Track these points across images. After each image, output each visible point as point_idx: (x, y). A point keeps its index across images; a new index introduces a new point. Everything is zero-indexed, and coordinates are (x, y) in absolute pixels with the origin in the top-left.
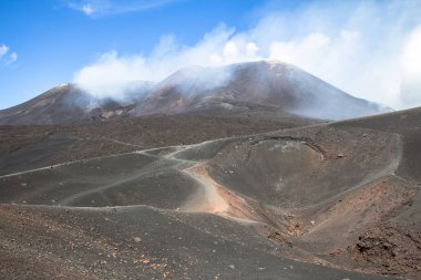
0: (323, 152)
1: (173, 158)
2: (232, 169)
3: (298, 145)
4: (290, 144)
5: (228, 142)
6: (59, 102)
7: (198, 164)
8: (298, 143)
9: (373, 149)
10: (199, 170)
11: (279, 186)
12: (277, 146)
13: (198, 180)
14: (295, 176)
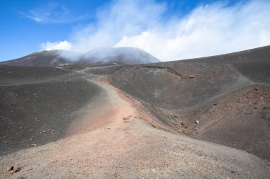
0: (180, 75)
1: (84, 73)
2: (125, 82)
4: (159, 70)
6: (50, 57)
7: (101, 77)
8: (163, 70)
9: (214, 72)
10: (101, 80)
11: (156, 94)
12: (150, 71)
13: (101, 86)
14: (165, 88)
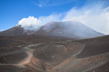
0: (67, 48)
1: (27, 48)
2: (41, 52)
3: (62, 46)
4: (60, 45)
5: (43, 45)
8: (62, 45)
10: (31, 52)
12: (57, 46)
14: (58, 54)
